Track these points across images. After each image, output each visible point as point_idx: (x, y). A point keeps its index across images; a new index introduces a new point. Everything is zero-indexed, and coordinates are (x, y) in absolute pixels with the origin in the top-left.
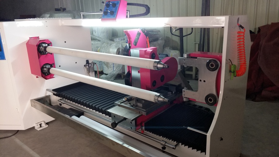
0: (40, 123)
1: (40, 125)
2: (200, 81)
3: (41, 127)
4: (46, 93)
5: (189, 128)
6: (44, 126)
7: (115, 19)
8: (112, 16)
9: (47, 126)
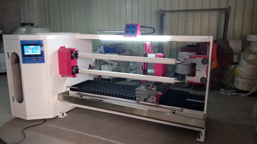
0: (62, 113)
1: (63, 114)
2: (197, 70)
3: (63, 115)
4: (66, 90)
5: (187, 100)
6: (65, 115)
7: (136, 36)
8: (133, 34)
9: (67, 115)
